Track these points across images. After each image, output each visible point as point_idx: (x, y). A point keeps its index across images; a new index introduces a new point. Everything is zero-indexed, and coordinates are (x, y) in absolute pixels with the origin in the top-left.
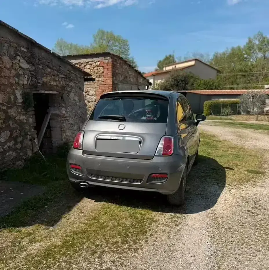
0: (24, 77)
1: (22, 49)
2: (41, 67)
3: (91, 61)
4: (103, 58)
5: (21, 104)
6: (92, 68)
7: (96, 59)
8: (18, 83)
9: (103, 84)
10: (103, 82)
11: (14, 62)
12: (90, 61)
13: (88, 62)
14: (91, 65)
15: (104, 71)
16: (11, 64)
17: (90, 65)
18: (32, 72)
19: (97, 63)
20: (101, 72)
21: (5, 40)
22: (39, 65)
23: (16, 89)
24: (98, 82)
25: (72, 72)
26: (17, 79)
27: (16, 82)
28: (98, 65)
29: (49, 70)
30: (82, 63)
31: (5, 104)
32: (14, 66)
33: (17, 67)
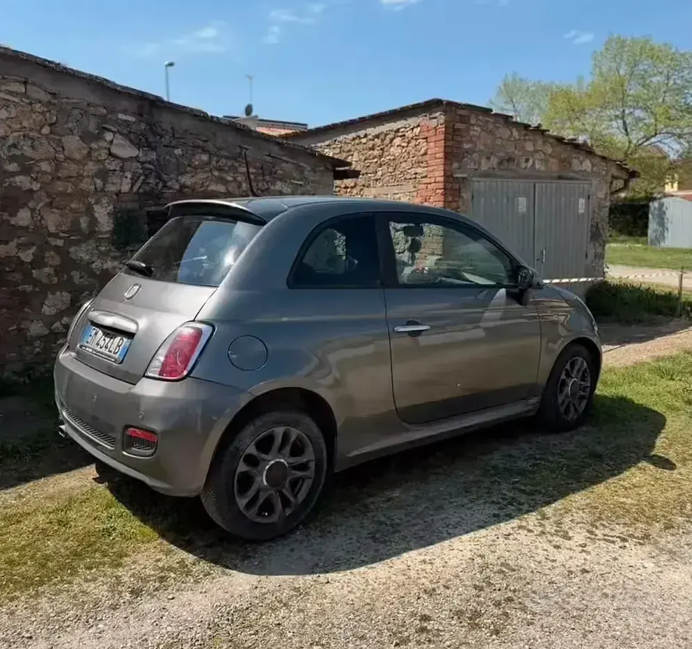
0: (122, 176)
1: (121, 116)
2: (178, 152)
3: (403, 126)
4: (426, 116)
5: (108, 235)
6: (405, 144)
7: (412, 121)
8: (103, 190)
9: (425, 184)
10: (426, 177)
11: (94, 145)
12: (402, 128)
13: (398, 131)
14: (404, 135)
15: (428, 149)
16: (85, 152)
17: (401, 136)
18: (147, 165)
19: (415, 130)
20: (423, 151)
21: (74, 103)
22: (174, 147)
23: (97, 202)
24: (415, 178)
25: (284, 158)
26: (99, 182)
27: (96, 188)
28: (417, 134)
29: (205, 157)
30: (386, 135)
31: (62, 235)
32: (95, 154)
33: (103, 157)
